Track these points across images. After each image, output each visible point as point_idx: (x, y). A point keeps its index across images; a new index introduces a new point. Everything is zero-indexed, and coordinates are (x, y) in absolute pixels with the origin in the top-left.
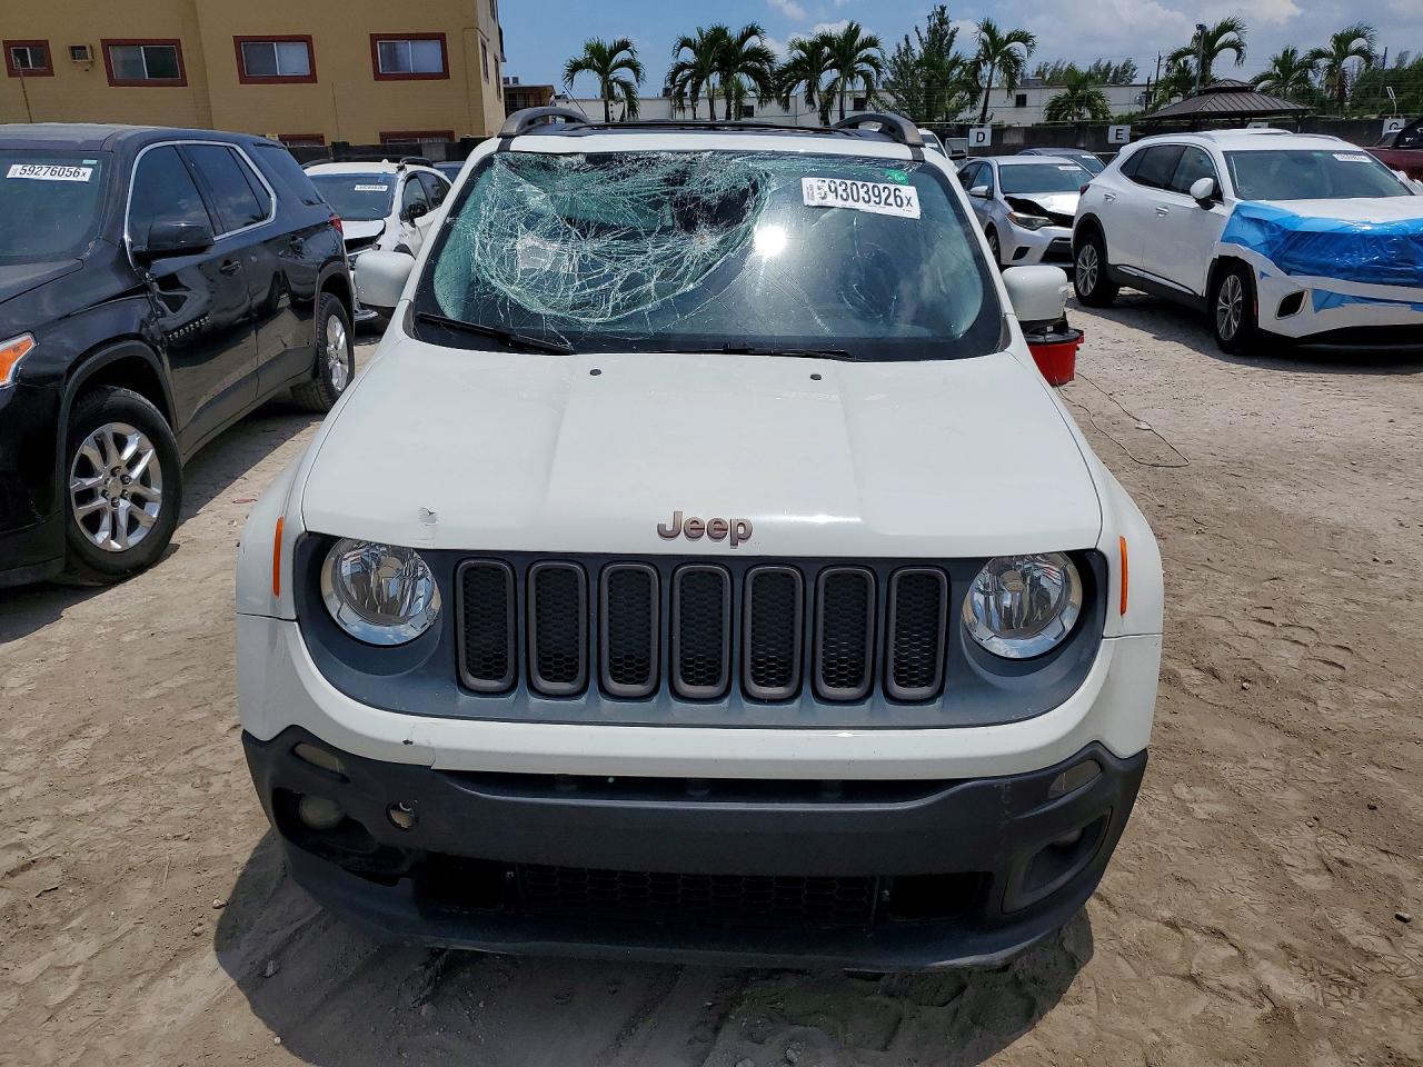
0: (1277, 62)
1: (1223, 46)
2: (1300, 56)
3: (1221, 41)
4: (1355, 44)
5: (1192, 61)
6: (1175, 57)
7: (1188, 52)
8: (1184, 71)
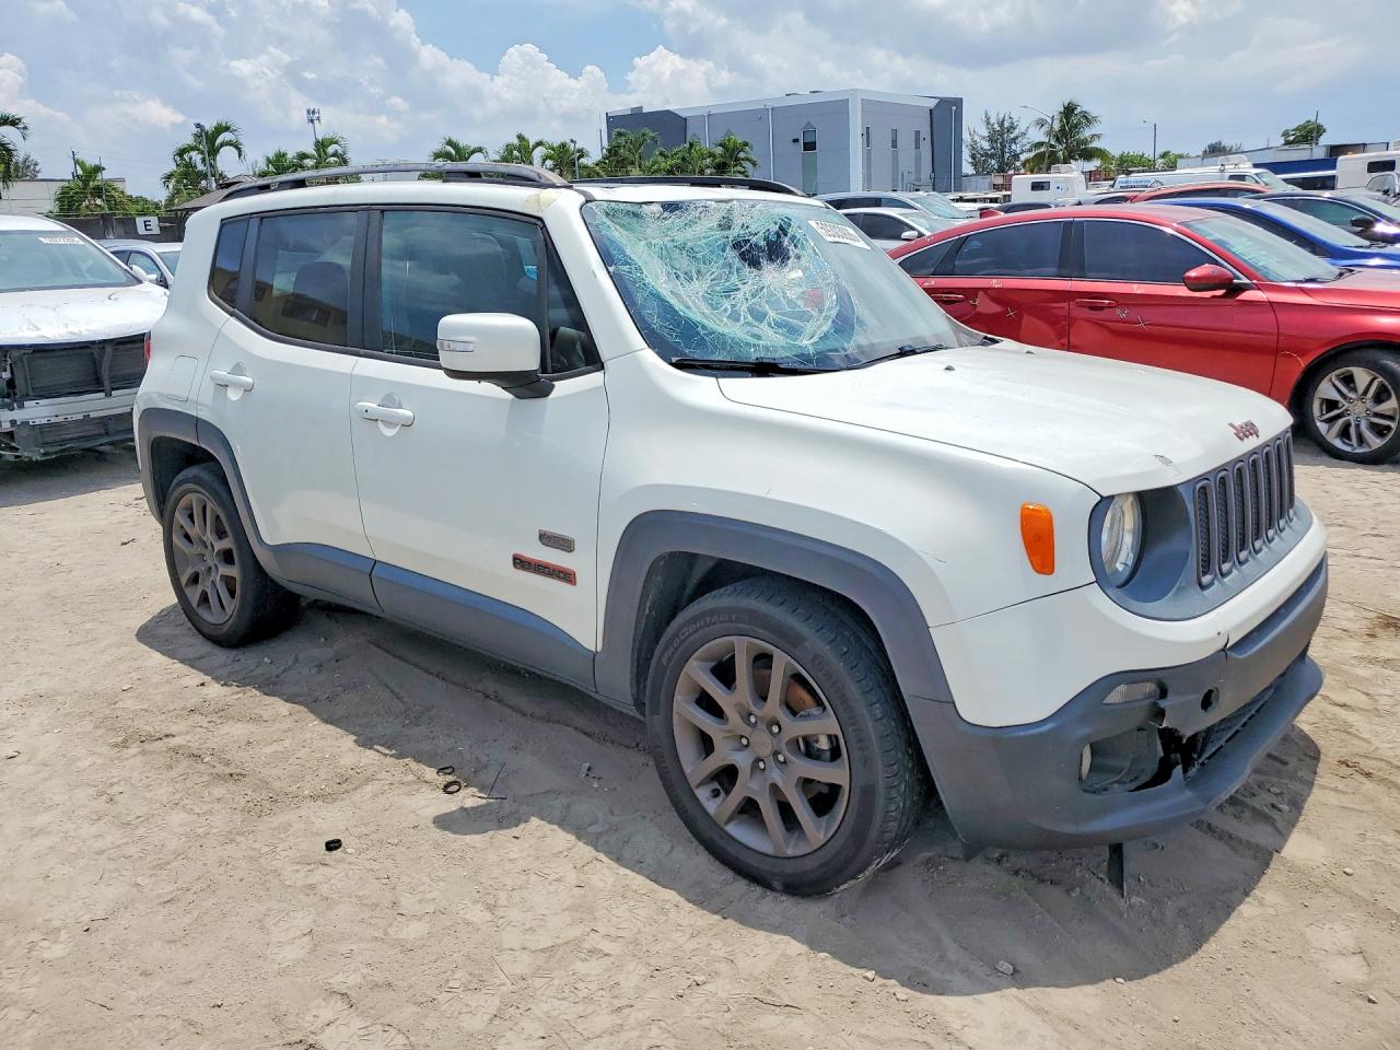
0: (269, 161)
1: (222, 145)
2: (290, 155)
3: (219, 140)
4: (331, 150)
5: (196, 157)
6: (181, 153)
7: (193, 148)
8: (190, 165)
